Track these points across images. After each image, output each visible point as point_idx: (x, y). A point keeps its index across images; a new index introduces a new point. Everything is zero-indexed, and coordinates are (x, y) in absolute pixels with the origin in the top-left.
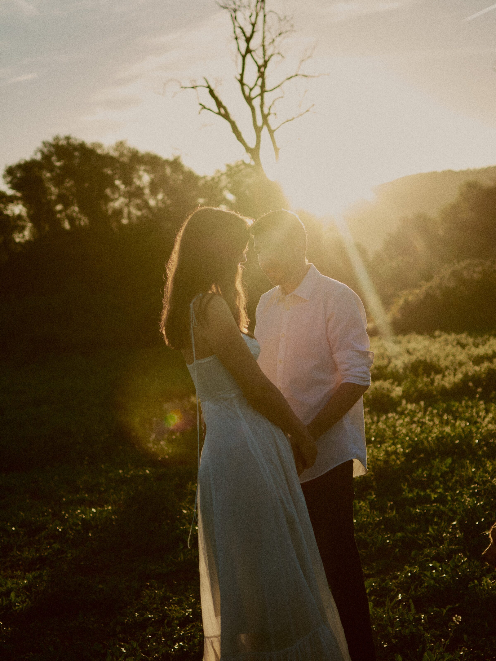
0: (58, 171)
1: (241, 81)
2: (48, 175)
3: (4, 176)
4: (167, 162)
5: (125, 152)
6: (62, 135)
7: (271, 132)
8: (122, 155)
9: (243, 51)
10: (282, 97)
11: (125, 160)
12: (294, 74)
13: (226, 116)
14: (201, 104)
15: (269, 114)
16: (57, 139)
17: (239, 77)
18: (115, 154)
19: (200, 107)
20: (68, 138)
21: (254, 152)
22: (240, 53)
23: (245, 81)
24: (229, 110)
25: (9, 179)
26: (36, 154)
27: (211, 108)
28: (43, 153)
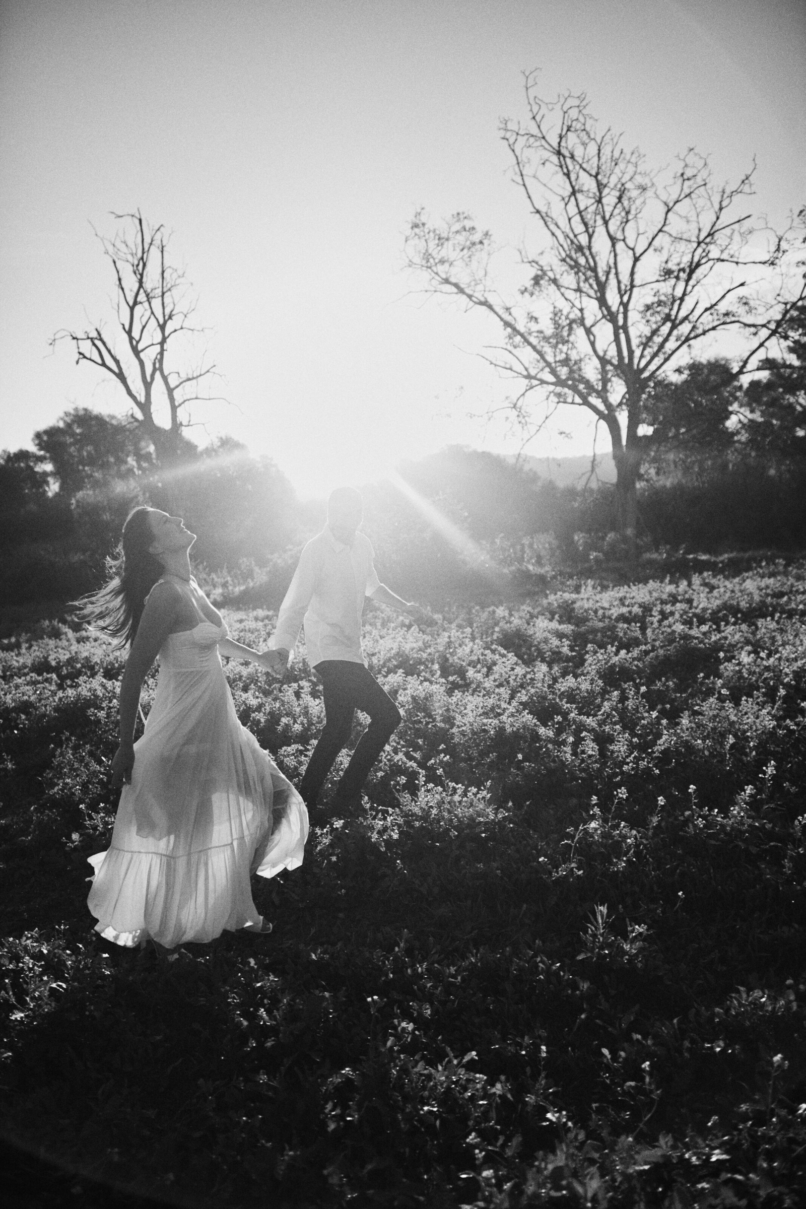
1: (129, 333)
3: (33, 440)
7: (170, 391)
12: (178, 327)
14: (80, 353)
16: (76, 409)
20: (86, 410)
21: (144, 405)
23: (133, 333)
25: (37, 442)
26: (58, 422)
27: (93, 358)
28: (65, 422)
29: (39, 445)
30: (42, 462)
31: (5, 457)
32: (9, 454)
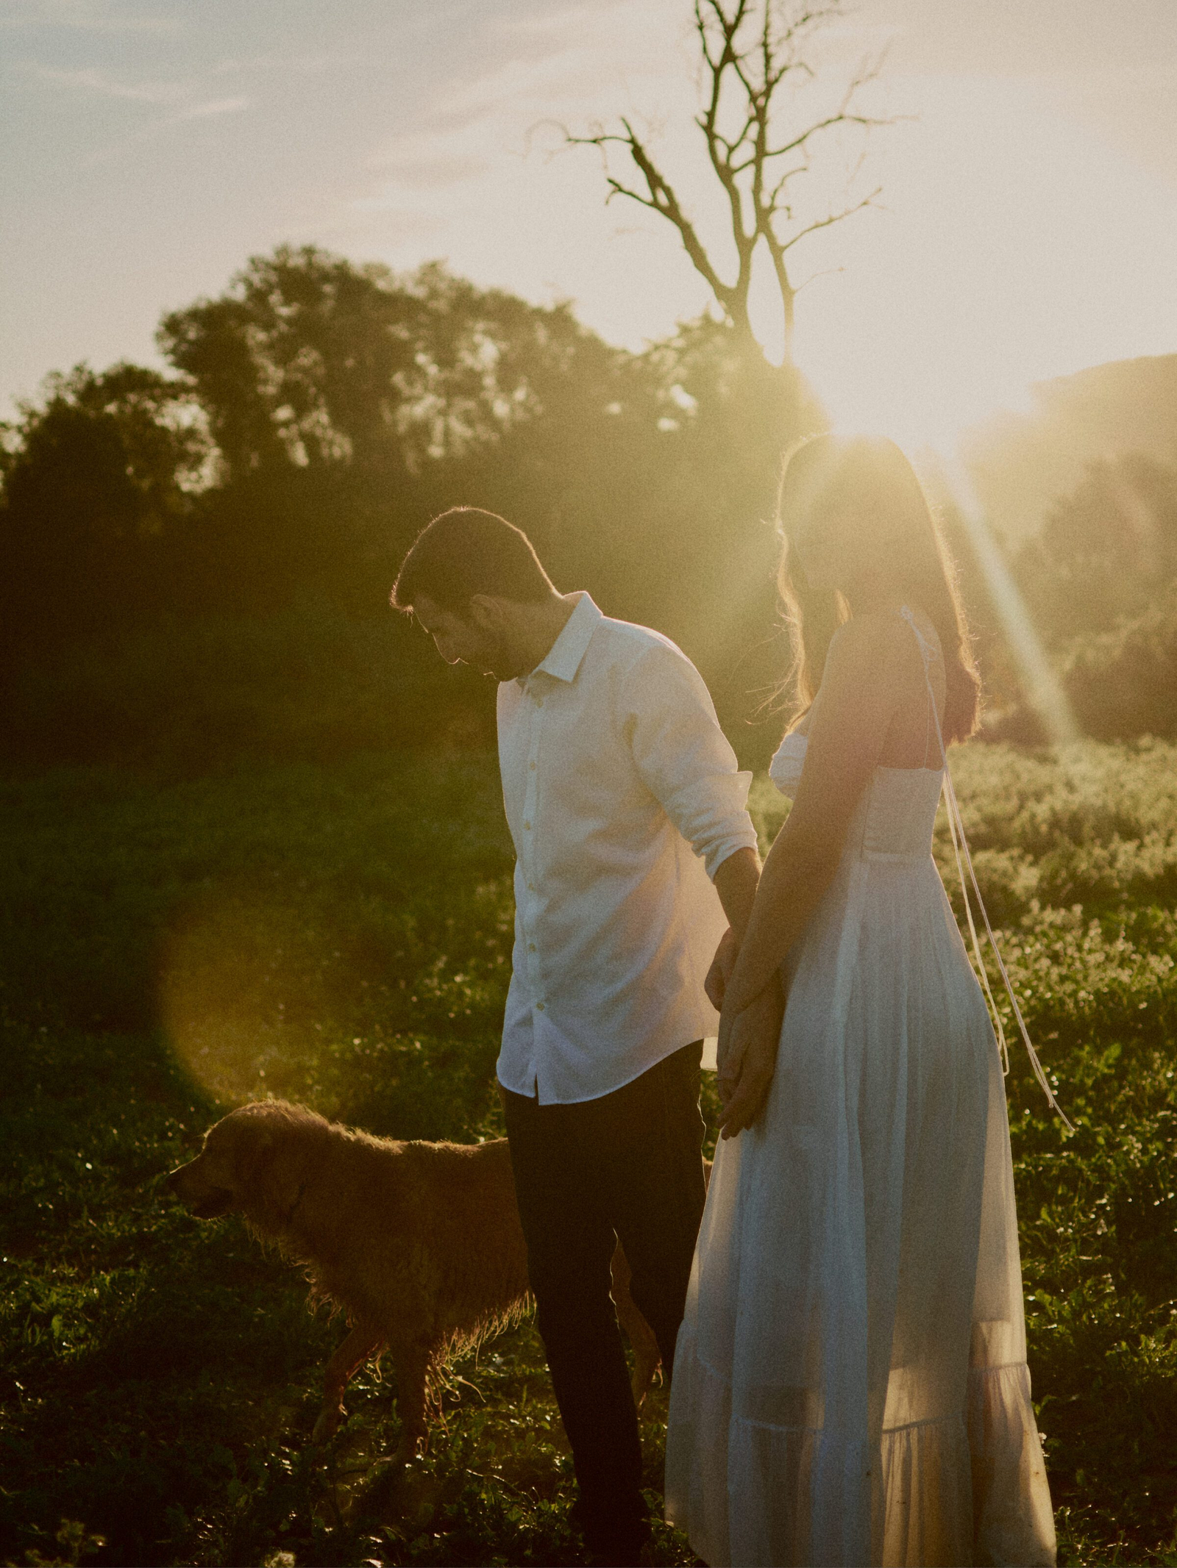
0: (283, 327)
1: (709, 129)
2: (261, 336)
3: (159, 337)
4: (538, 313)
5: (442, 286)
6: (297, 243)
7: (777, 251)
8: (434, 294)
9: (716, 58)
10: (805, 169)
11: (441, 305)
12: (834, 116)
13: (671, 212)
14: (611, 181)
15: (772, 208)
16: (283, 251)
17: (704, 120)
18: (419, 292)
19: (611, 187)
20: (309, 252)
21: (734, 298)
22: (710, 62)
23: (718, 129)
24: (679, 197)
25: (170, 343)
26: (233, 287)
27: (636, 192)
28: (249, 285)
29: (173, 351)
30: (175, 397)
31: (81, 386)
32: (90, 373)
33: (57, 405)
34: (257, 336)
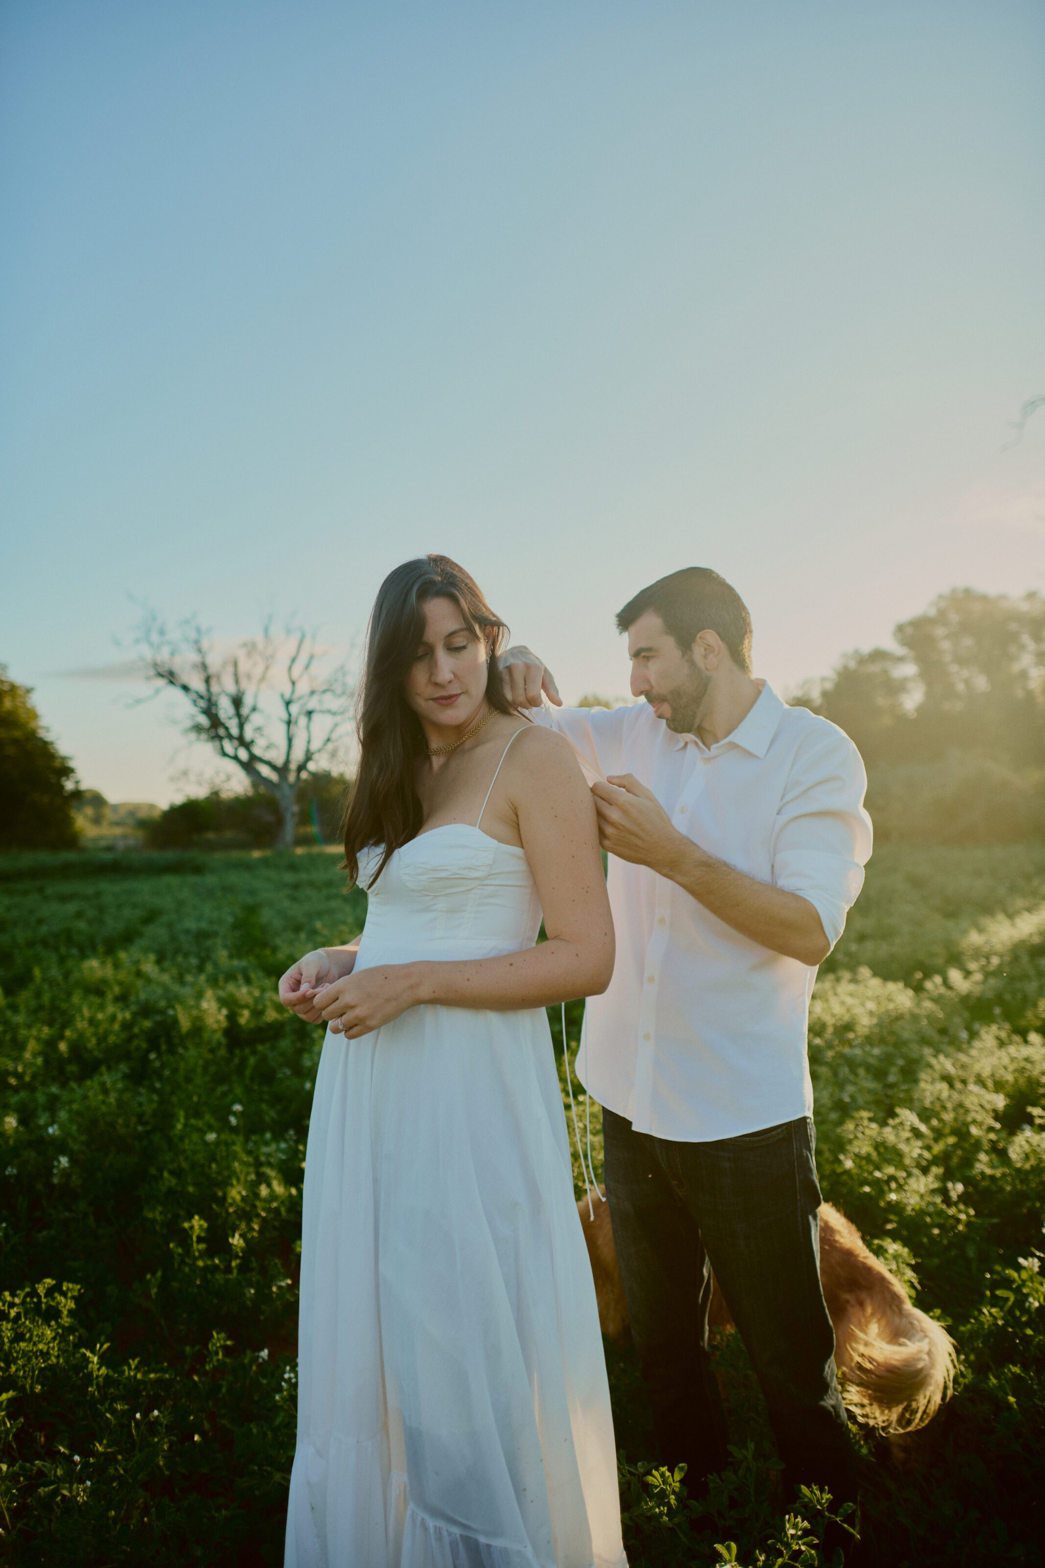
5: (1038, 603)
6: (962, 585)
8: (1033, 608)
18: (1025, 607)
20: (967, 588)
25: (899, 637)
26: (929, 608)
28: (938, 607)
29: (900, 640)
30: (902, 662)
31: (857, 658)
32: (862, 652)
33: (846, 668)
34: (940, 631)
